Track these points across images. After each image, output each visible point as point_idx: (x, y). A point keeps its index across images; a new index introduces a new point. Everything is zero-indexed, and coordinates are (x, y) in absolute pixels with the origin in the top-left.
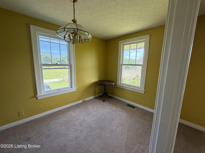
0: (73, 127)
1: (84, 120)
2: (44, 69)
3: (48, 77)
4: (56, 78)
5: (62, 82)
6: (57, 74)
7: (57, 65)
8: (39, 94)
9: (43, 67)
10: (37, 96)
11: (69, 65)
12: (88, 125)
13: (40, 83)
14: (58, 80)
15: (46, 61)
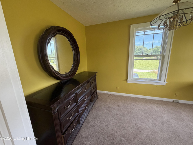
0: (153, 120)
1: (168, 122)
2: (135, 59)
3: (138, 67)
4: (146, 69)
5: (151, 74)
6: (148, 66)
7: (147, 55)
8: (129, 79)
9: (135, 58)
10: (127, 80)
11: (162, 55)
12: (174, 131)
13: (131, 71)
14: (147, 71)
15: (139, 52)
